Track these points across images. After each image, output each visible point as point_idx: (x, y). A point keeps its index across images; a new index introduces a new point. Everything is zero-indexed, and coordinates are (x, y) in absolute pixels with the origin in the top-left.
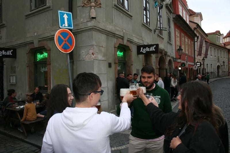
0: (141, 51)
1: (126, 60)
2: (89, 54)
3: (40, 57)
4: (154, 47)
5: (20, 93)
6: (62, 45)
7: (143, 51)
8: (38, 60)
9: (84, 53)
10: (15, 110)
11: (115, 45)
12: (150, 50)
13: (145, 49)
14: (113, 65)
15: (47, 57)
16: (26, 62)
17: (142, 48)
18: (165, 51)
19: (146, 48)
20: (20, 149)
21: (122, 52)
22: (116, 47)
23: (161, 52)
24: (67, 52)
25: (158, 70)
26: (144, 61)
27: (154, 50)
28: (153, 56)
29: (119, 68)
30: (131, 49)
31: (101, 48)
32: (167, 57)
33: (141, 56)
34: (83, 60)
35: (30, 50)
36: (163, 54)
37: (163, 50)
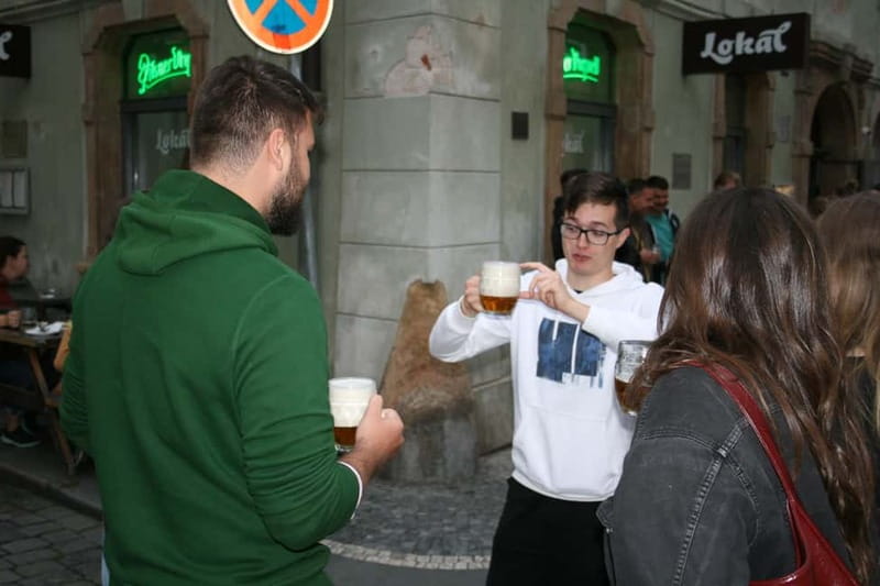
0: (704, 55)
1: (618, 101)
2: (404, 59)
3: (151, 72)
4: (778, 33)
5: (49, 261)
6: (262, 11)
7: (714, 57)
8: (142, 91)
9: (379, 59)
10: (21, 341)
11: (551, 17)
12: (759, 49)
13: (729, 43)
14: (537, 128)
15: (187, 72)
16: (82, 99)
17: (710, 38)
18: (856, 58)
19: (733, 37)
20: (38, 536)
21: (597, 60)
22: (561, 31)
23: (832, 59)
24: (289, 48)
25: (806, 163)
26: (722, 111)
27: (780, 48)
28: (782, 86)
29: (572, 145)
30: (644, 40)
31: (472, 30)
32: (867, 93)
33: (706, 84)
34: (371, 93)
35: (101, 37)
36: (846, 76)
37: (847, 51)
